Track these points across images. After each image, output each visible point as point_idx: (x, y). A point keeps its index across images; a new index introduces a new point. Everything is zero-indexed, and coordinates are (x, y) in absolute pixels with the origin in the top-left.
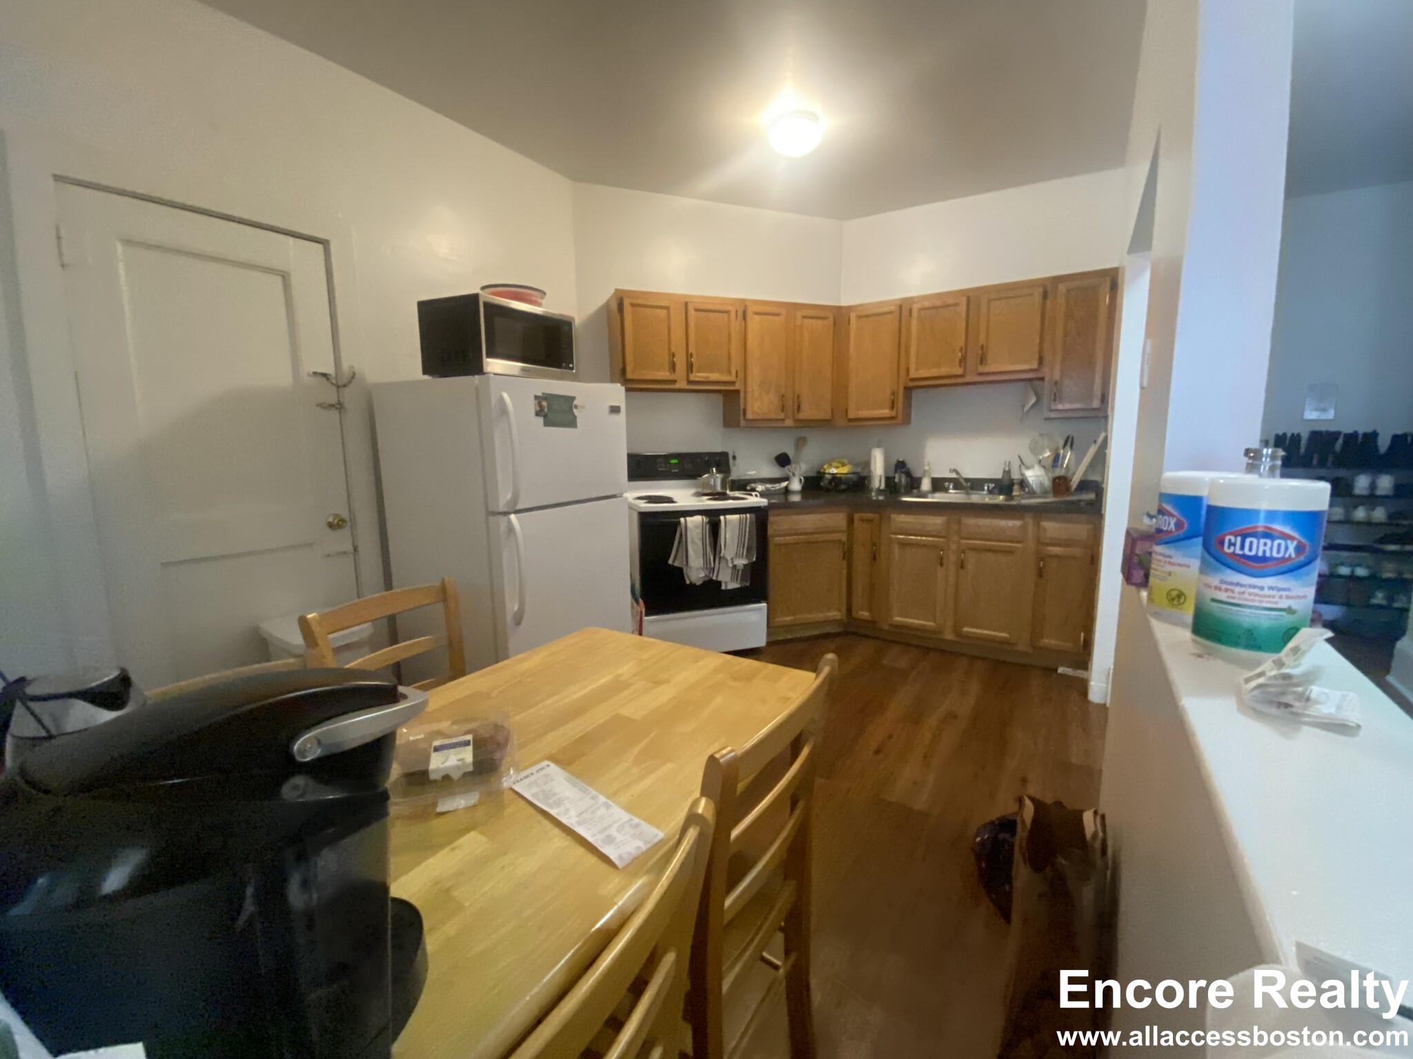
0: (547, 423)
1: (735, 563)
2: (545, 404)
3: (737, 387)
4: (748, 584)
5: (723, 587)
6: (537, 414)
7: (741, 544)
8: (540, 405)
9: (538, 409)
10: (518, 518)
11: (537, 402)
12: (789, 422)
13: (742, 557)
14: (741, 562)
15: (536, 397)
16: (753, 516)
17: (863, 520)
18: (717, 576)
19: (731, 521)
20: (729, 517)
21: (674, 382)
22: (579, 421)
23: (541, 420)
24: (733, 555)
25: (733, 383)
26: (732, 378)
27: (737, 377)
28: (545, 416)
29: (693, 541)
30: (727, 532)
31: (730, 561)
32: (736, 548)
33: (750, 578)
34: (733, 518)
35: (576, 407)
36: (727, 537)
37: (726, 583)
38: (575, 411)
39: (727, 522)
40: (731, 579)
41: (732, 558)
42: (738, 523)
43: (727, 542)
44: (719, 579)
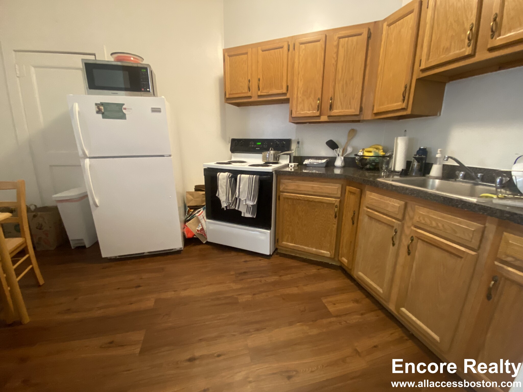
0: (104, 117)
1: (247, 203)
2: (102, 108)
3: (288, 96)
4: (255, 217)
5: (242, 215)
6: (98, 112)
7: (249, 193)
8: (98, 108)
9: (98, 110)
10: (89, 160)
11: (96, 107)
12: (324, 118)
13: (250, 200)
14: (250, 203)
15: (96, 104)
16: (258, 177)
17: (351, 192)
18: (239, 208)
19: (244, 178)
20: (243, 176)
21: (250, 97)
22: (127, 116)
23: (100, 116)
24: (246, 198)
25: (285, 94)
26: (284, 91)
27: (287, 90)
28: (103, 114)
29: (221, 186)
30: (241, 184)
31: (244, 201)
32: (247, 194)
33: (256, 214)
34: (245, 177)
35: (125, 109)
36: (241, 187)
37: (244, 213)
38: (124, 111)
39: (241, 178)
40: (247, 211)
41: (245, 200)
42: (248, 180)
43: (241, 190)
44: (239, 210)
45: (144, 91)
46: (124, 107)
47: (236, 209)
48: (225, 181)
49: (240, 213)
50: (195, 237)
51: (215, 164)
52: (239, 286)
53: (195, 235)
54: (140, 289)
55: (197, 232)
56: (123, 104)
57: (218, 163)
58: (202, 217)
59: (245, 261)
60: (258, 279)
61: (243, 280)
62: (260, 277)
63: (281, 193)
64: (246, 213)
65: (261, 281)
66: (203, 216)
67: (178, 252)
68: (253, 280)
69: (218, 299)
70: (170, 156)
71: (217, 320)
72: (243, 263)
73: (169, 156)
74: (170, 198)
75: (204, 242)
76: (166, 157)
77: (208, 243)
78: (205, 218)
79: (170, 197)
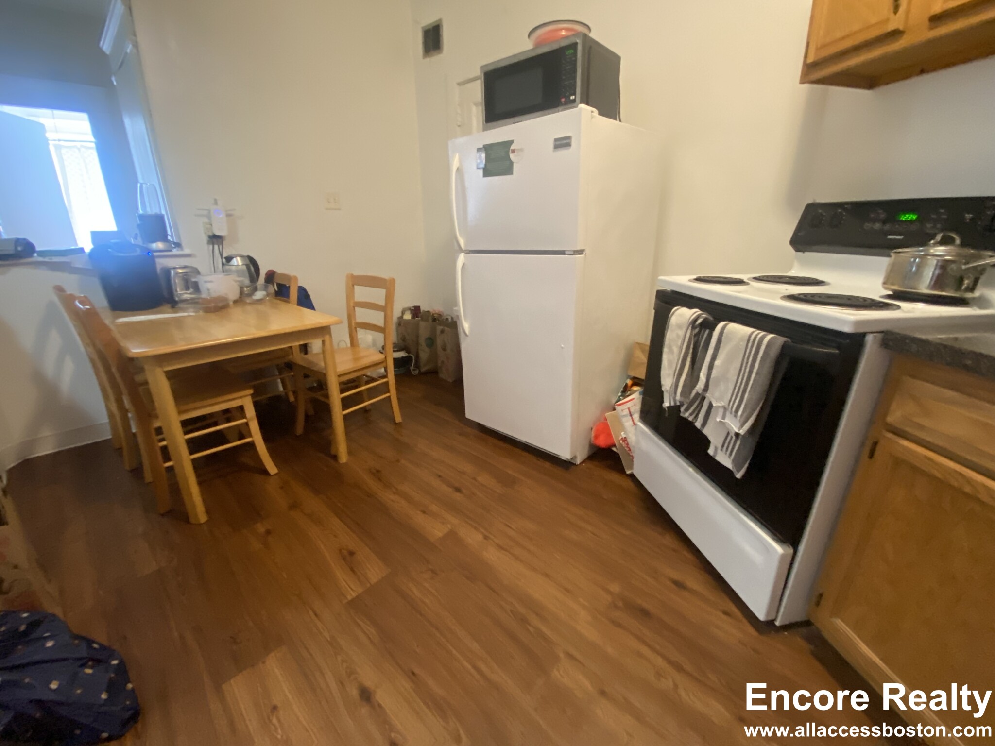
0: (485, 174)
1: (726, 421)
2: (483, 155)
4: (741, 475)
5: (710, 452)
7: (739, 390)
10: (464, 256)
13: (736, 416)
14: (735, 426)
15: (478, 150)
18: (704, 424)
19: (733, 334)
20: (732, 326)
22: (515, 167)
23: (481, 172)
24: (725, 403)
28: (484, 168)
30: (719, 354)
31: (721, 411)
32: (731, 391)
33: (748, 468)
34: (737, 331)
35: (513, 151)
36: (717, 363)
37: (716, 449)
38: (512, 156)
39: (724, 335)
40: (723, 446)
41: (725, 409)
42: (744, 344)
43: (714, 372)
44: (706, 431)
45: (566, 103)
46: (512, 147)
47: (698, 424)
48: (681, 333)
49: (706, 442)
50: (614, 449)
51: (690, 281)
52: (591, 634)
53: (614, 446)
54: (457, 496)
55: (621, 441)
56: (512, 142)
57: (699, 280)
58: (626, 412)
59: (679, 585)
60: (660, 661)
61: (619, 625)
62: (670, 662)
63: (890, 435)
64: (722, 450)
65: (659, 674)
66: (629, 409)
67: (567, 465)
68: (645, 650)
69: (524, 621)
70: (581, 252)
71: (475, 667)
72: (669, 583)
73: (572, 253)
74: (562, 348)
75: (628, 472)
76: (566, 256)
77: (632, 476)
78: (636, 416)
79: (562, 346)
